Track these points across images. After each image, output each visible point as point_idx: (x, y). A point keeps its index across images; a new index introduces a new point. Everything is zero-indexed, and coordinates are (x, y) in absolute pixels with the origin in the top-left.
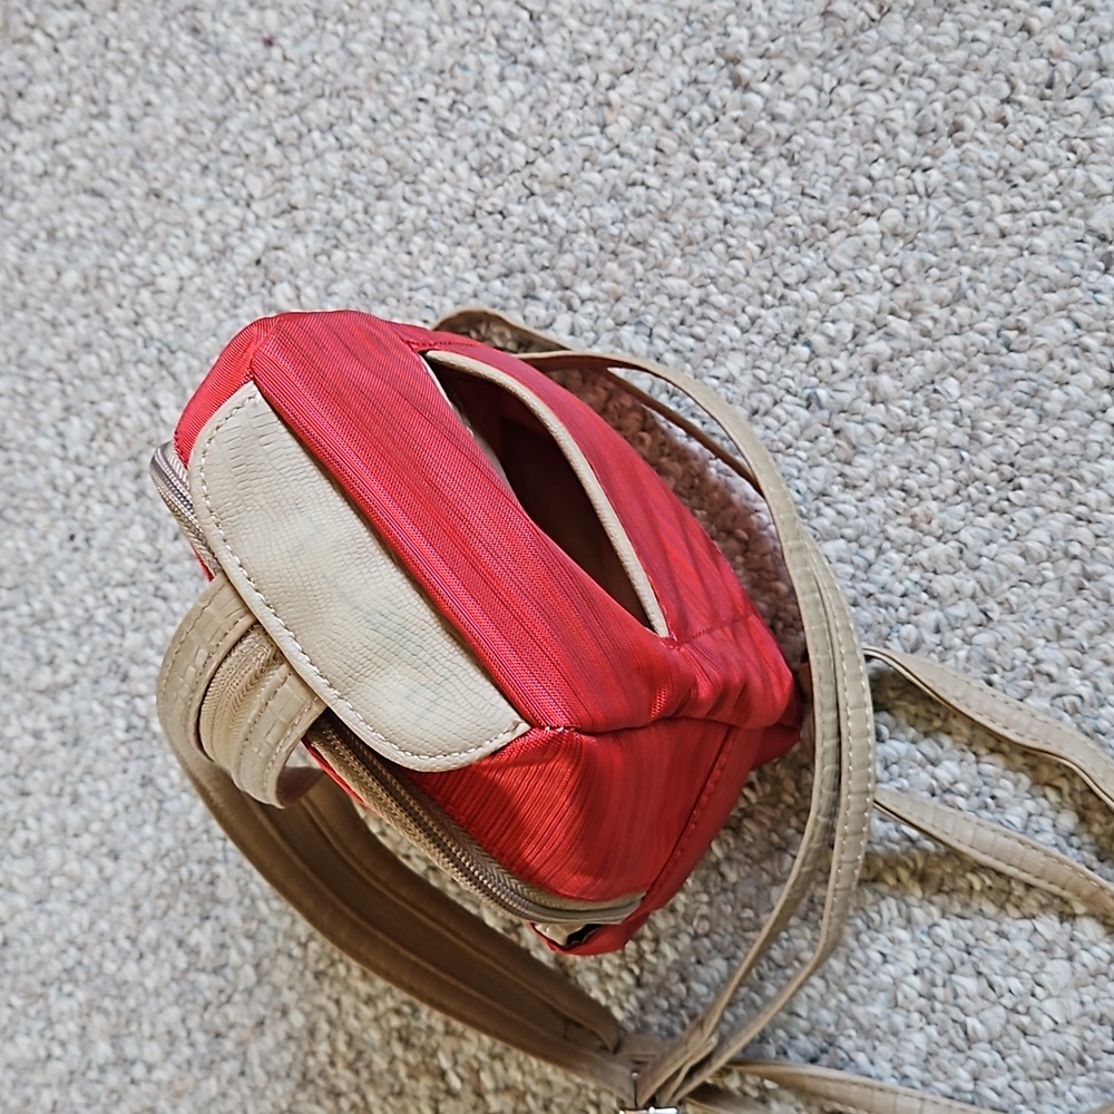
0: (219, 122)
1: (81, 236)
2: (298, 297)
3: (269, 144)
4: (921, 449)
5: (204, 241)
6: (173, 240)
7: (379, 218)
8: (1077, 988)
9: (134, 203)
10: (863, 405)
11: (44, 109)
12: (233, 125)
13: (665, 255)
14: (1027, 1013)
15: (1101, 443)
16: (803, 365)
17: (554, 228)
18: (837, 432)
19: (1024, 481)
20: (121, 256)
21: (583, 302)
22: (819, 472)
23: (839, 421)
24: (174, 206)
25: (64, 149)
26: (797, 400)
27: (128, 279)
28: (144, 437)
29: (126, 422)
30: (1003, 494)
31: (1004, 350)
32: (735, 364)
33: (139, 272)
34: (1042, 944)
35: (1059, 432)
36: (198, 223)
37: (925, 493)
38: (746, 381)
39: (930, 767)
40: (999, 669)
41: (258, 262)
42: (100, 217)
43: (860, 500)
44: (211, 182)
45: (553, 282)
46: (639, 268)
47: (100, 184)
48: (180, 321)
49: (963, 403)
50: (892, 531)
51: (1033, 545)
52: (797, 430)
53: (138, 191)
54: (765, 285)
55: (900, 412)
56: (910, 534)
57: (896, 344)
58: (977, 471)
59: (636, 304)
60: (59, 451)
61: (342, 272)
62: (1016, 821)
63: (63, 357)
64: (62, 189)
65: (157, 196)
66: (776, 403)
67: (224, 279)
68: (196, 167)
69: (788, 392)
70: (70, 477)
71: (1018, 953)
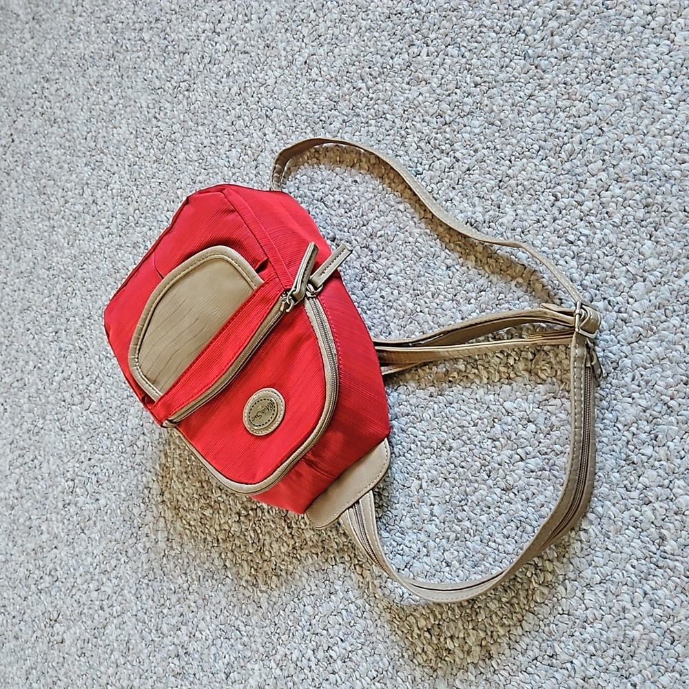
0: (292, 9)
1: (239, 71)
2: (320, 72)
3: (311, 12)
4: (571, 63)
5: (285, 60)
6: (273, 63)
7: (352, 30)
8: (647, 293)
9: (259, 52)
10: (548, 52)
11: (228, 24)
12: (297, 9)
13: (465, 10)
14: (626, 312)
15: (648, 38)
16: (522, 42)
17: (420, 12)
18: (536, 67)
19: (616, 65)
20: (253, 75)
21: (432, 41)
22: (529, 86)
23: (536, 62)
24: (274, 49)
25: (234, 38)
26: (520, 57)
27: (256, 84)
28: (260, 149)
29: (252, 145)
30: (608, 74)
31: (606, 10)
32: (493, 49)
33: (260, 80)
34: (631, 277)
35: (630, 38)
36: (283, 53)
37: (574, 82)
38: (499, 55)
39: (579, 207)
40: (608, 153)
41: (306, 63)
42: (246, 61)
43: (547, 93)
44: (288, 35)
45: (421, 36)
46: (454, 19)
47: (248, 49)
48: (275, 96)
49: (589, 38)
50: (560, 103)
51: (620, 92)
52: (520, 69)
53: (261, 47)
54: (505, 12)
55: (563, 50)
56: (568, 103)
57: (560, 21)
58: (596, 66)
59: (453, 35)
60: (227, 164)
61: (337, 57)
62: (617, 220)
63: (230, 124)
64: (233, 55)
65: (268, 47)
66: (511, 61)
67: (292, 73)
68: (283, 30)
69: (516, 55)
70: (231, 174)
71: (621, 284)
